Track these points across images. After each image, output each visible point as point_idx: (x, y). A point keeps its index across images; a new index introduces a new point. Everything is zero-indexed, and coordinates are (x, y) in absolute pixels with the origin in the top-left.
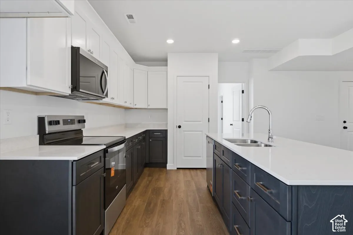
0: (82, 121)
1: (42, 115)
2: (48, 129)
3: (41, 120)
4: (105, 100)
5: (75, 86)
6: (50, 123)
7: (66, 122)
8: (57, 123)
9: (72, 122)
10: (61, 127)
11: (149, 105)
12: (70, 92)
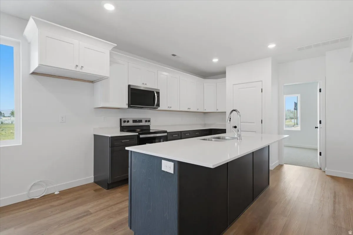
0: (147, 121)
1: (120, 117)
2: (124, 125)
3: (121, 120)
4: (158, 108)
5: (130, 105)
6: (125, 121)
7: (135, 121)
8: (129, 121)
9: (139, 121)
10: (132, 124)
11: (217, 110)
12: (127, 107)
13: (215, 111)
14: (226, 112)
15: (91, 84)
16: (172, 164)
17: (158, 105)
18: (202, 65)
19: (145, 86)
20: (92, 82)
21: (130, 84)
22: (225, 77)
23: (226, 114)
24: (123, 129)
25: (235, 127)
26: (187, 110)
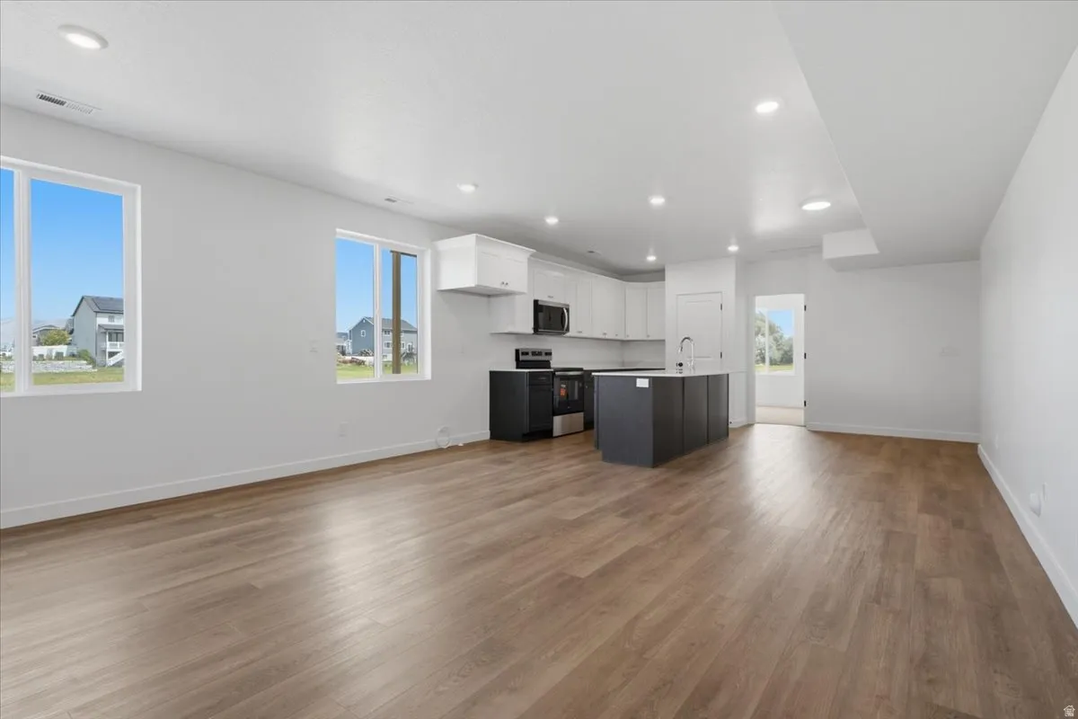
0: (549, 354)
1: (518, 347)
2: (522, 358)
3: (517, 351)
4: (568, 334)
5: (536, 329)
6: (523, 354)
7: (534, 353)
8: (527, 354)
9: (539, 354)
10: (530, 357)
11: (648, 336)
12: (532, 332)
13: (645, 338)
14: (664, 341)
15: (485, 299)
16: (647, 380)
17: (568, 330)
18: (631, 262)
19: (551, 300)
20: (489, 296)
21: (536, 298)
22: (663, 279)
23: (664, 344)
24: (519, 364)
25: (681, 365)
26: (602, 336)
